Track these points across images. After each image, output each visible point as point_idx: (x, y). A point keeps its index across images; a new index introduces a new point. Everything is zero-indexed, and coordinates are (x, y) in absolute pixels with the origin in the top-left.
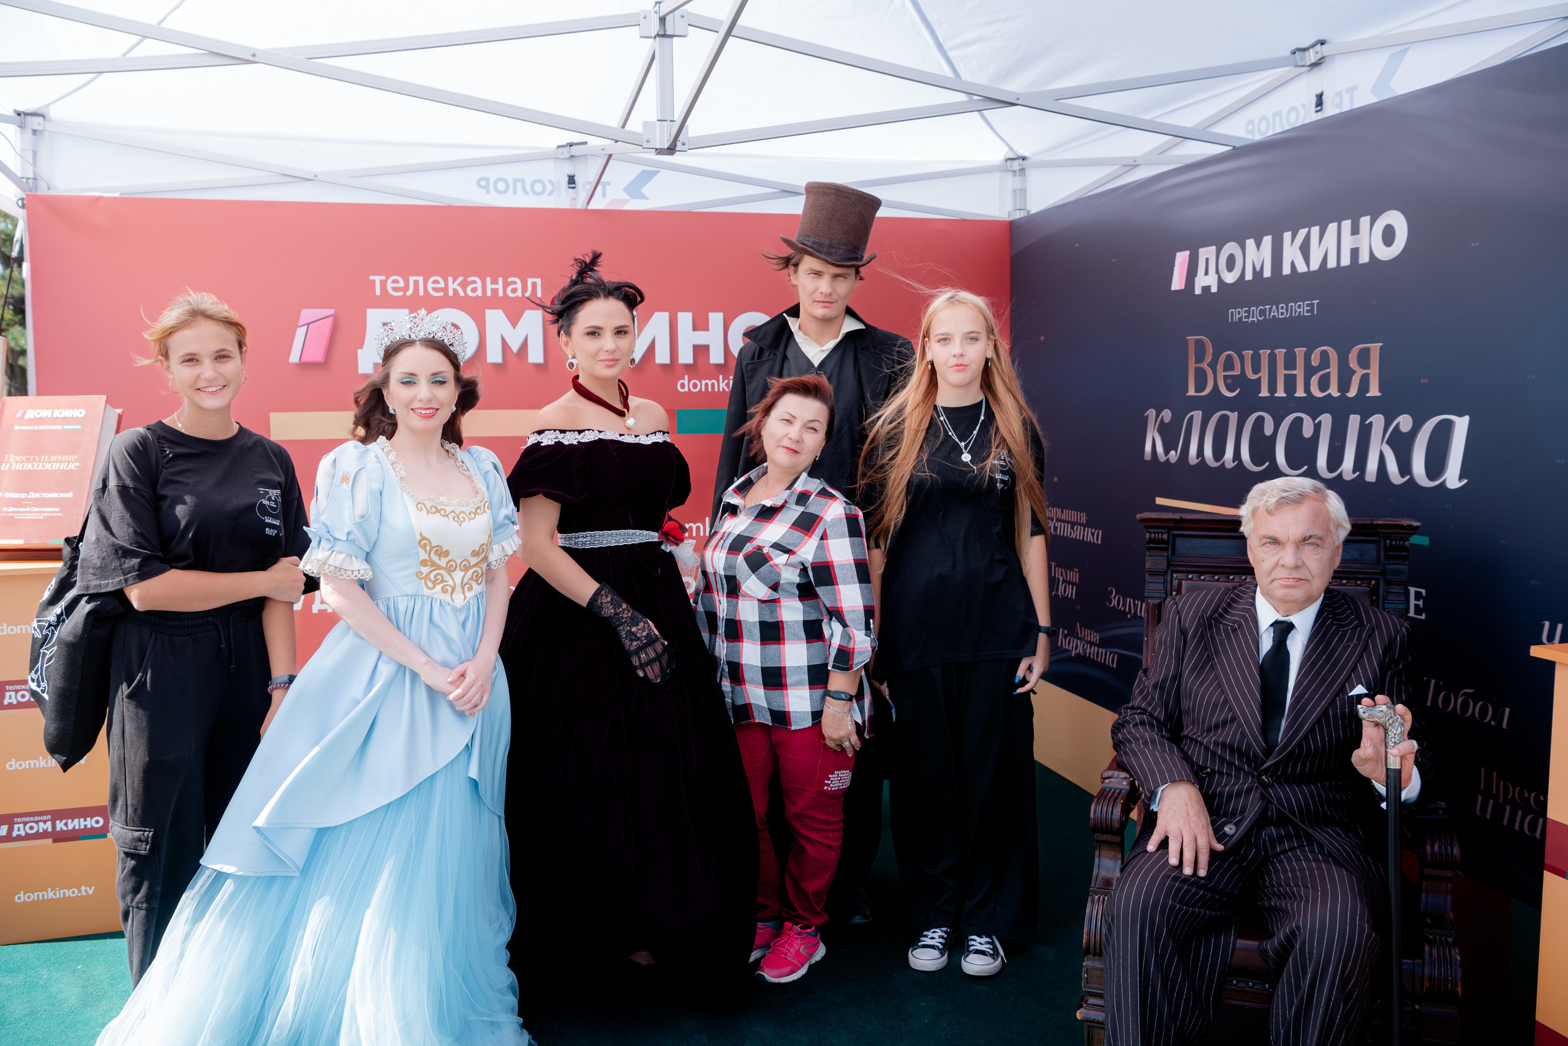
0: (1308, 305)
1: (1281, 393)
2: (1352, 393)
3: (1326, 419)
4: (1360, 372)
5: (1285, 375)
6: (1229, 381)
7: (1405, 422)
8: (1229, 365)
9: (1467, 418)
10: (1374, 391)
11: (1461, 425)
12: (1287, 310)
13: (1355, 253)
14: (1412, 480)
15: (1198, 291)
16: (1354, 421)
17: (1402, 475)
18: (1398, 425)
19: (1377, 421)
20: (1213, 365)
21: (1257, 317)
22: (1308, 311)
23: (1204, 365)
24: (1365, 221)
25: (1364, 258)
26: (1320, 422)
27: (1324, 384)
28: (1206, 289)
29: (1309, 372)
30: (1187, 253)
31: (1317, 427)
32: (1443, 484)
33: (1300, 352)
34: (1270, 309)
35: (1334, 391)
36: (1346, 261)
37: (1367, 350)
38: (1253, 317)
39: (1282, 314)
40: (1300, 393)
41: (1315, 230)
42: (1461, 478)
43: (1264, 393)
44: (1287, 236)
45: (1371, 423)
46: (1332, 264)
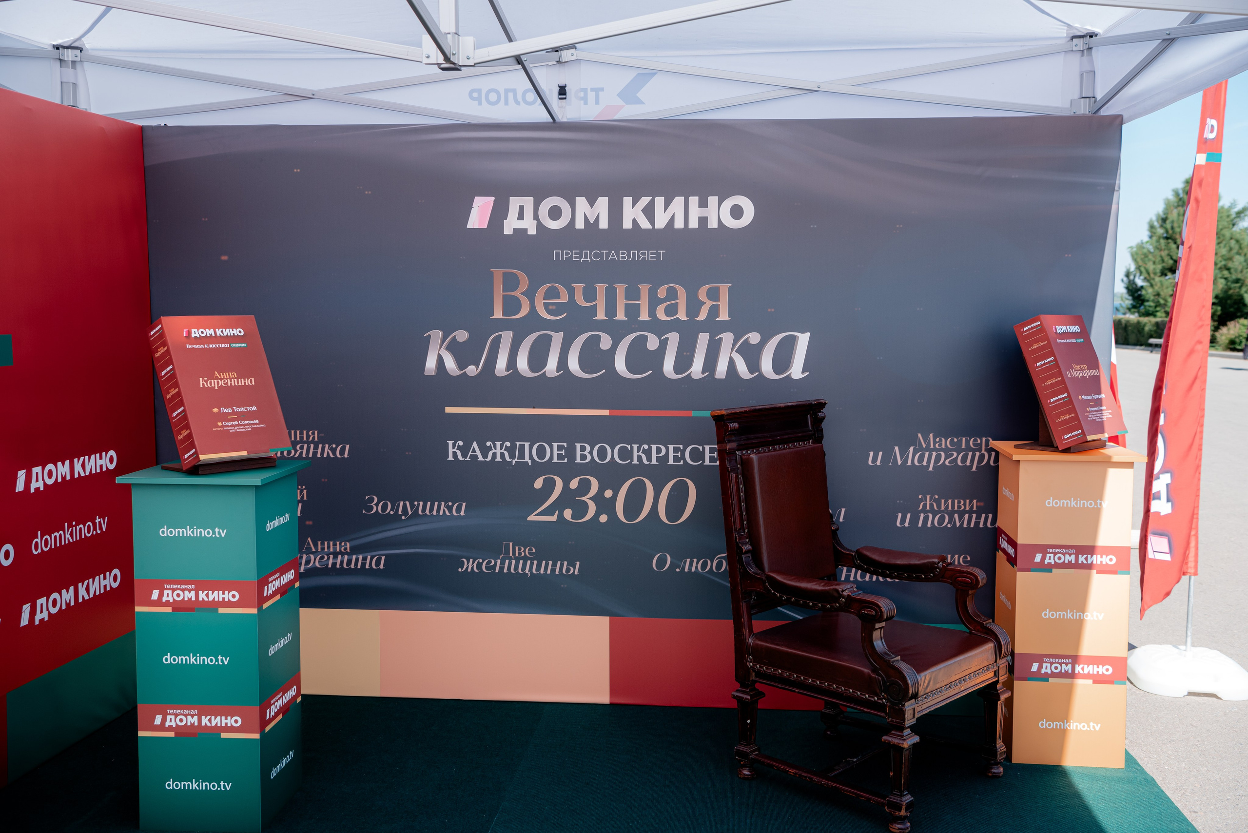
0: (652, 253)
1: (621, 316)
2: (702, 316)
3: (674, 338)
4: (709, 304)
5: (626, 304)
6: (551, 307)
7: (754, 338)
8: (552, 293)
9: (808, 334)
10: (724, 316)
11: (803, 340)
12: (629, 256)
13: (703, 221)
14: (761, 375)
15: (508, 231)
16: (703, 339)
17: (751, 371)
18: (747, 339)
19: (727, 338)
20: (530, 294)
21: (590, 258)
22: (652, 258)
23: (517, 293)
24: (713, 200)
25: (713, 224)
26: (667, 338)
27: (671, 310)
28: (520, 233)
29: (654, 302)
30: (493, 198)
31: (663, 344)
32: (789, 377)
33: (644, 288)
34: (608, 255)
35: (682, 316)
36: (694, 224)
37: (718, 288)
38: (586, 257)
39: (622, 258)
40: (644, 316)
41: (660, 201)
42: (803, 372)
43: (601, 316)
44: (627, 201)
45: (721, 339)
46: (679, 224)
